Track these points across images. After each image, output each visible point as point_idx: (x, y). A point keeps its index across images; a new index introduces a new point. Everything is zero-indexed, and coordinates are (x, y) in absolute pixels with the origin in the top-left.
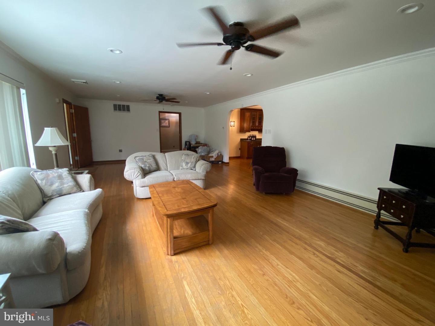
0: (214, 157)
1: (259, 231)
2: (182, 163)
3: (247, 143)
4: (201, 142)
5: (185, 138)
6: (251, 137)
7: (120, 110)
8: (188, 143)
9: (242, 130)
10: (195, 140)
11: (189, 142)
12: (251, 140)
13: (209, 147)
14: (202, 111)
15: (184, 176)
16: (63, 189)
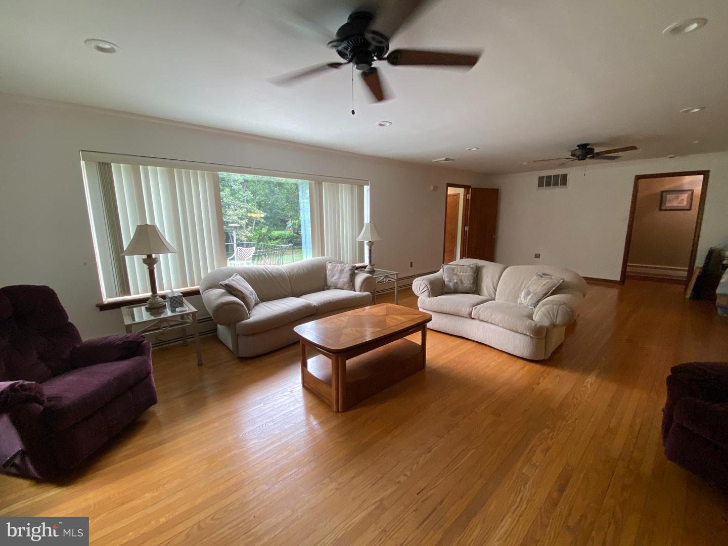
2: (523, 291)
7: (548, 184)
16: (339, 282)
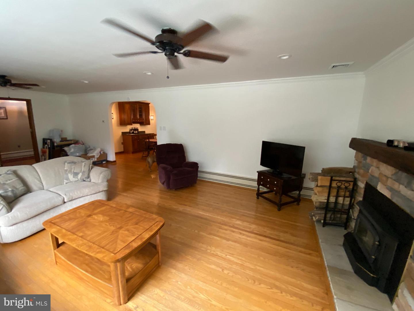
0: (96, 157)
1: (193, 230)
2: (68, 175)
3: (131, 137)
4: (68, 139)
5: (41, 134)
6: (133, 131)
8: (49, 141)
9: (122, 123)
10: (60, 136)
11: (51, 140)
12: (133, 133)
13: (84, 144)
14: (65, 99)
15: (79, 192)
